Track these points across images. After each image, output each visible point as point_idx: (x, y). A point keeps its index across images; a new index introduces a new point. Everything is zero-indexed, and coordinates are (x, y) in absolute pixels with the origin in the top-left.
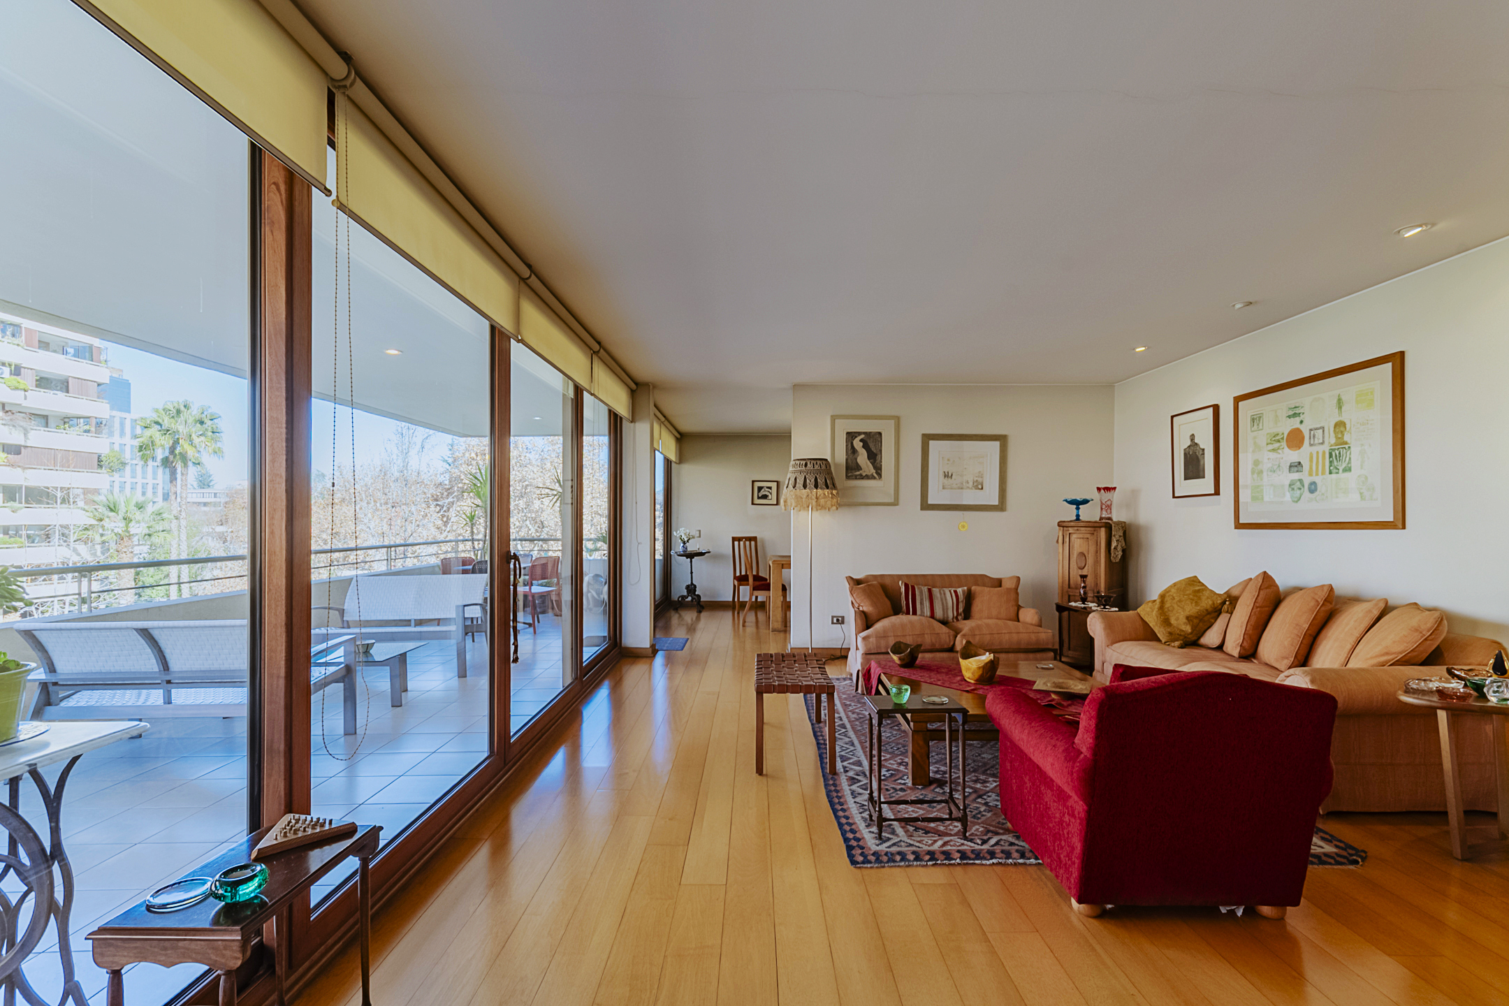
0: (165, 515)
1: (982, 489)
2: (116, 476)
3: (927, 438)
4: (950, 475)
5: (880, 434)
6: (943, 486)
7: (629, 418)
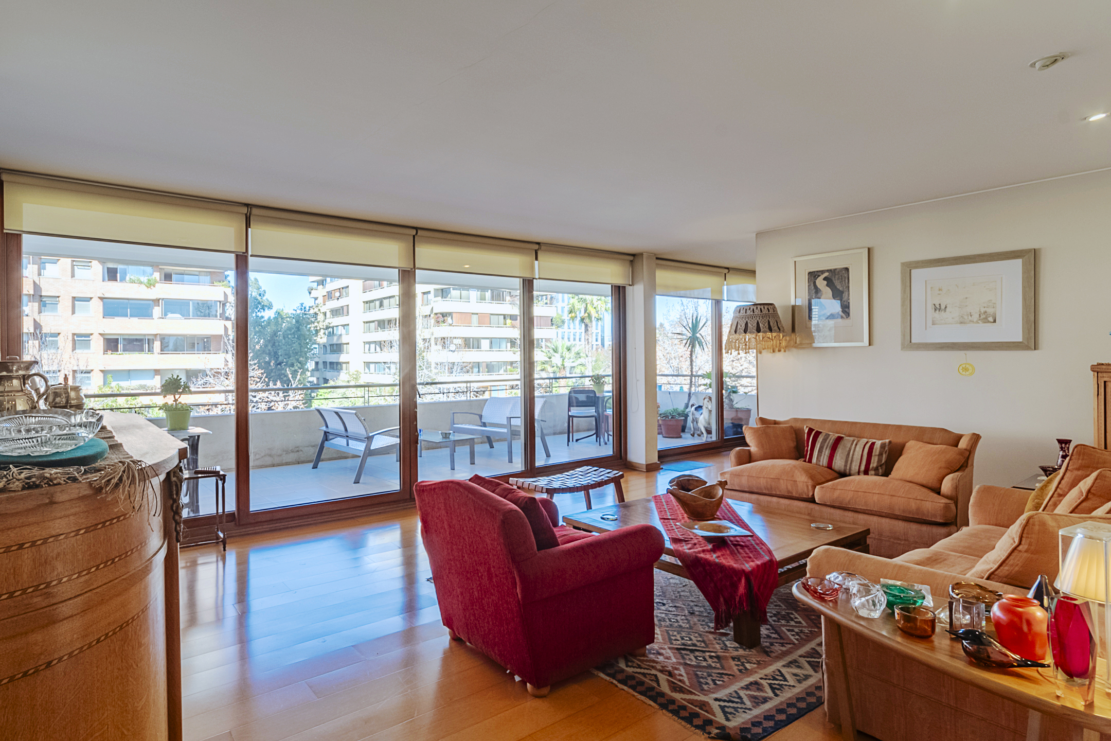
0: (581, 354)
1: (995, 321)
2: (560, 330)
3: (908, 268)
4: (943, 307)
5: (847, 269)
6: (933, 321)
7: (627, 283)
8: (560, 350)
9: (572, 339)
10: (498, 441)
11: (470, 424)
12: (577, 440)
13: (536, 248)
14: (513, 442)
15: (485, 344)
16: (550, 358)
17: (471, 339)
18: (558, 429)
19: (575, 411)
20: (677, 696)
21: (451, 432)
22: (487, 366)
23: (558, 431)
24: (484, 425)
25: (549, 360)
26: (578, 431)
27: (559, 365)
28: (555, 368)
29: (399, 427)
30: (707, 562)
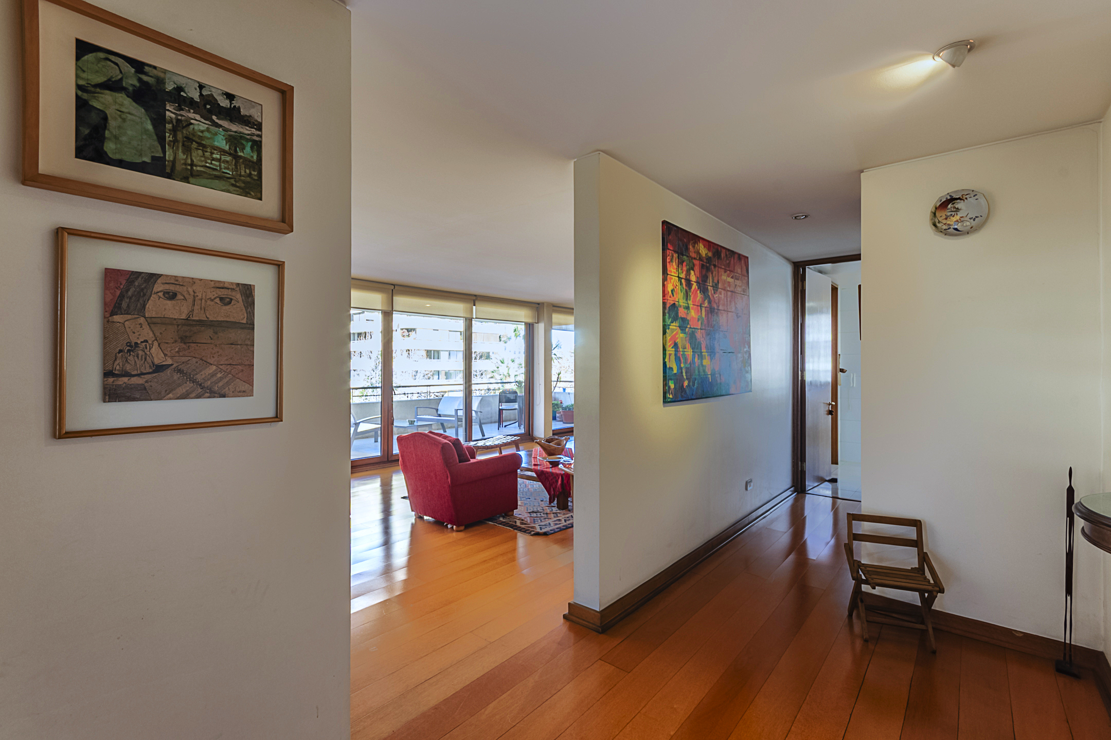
7: (534, 321)
8: (506, 362)
9: (517, 353)
10: (450, 428)
11: (429, 415)
12: (505, 426)
13: (473, 299)
14: (459, 429)
15: (444, 355)
16: (498, 368)
17: (432, 352)
18: (493, 419)
19: (504, 406)
20: (523, 526)
21: (415, 420)
22: (446, 374)
23: (493, 421)
24: (440, 416)
25: (497, 369)
26: (506, 421)
27: (506, 374)
28: (502, 376)
29: (380, 416)
30: (548, 473)
